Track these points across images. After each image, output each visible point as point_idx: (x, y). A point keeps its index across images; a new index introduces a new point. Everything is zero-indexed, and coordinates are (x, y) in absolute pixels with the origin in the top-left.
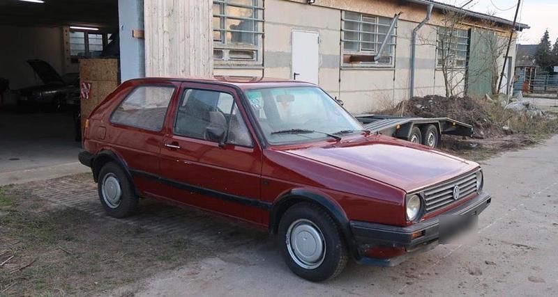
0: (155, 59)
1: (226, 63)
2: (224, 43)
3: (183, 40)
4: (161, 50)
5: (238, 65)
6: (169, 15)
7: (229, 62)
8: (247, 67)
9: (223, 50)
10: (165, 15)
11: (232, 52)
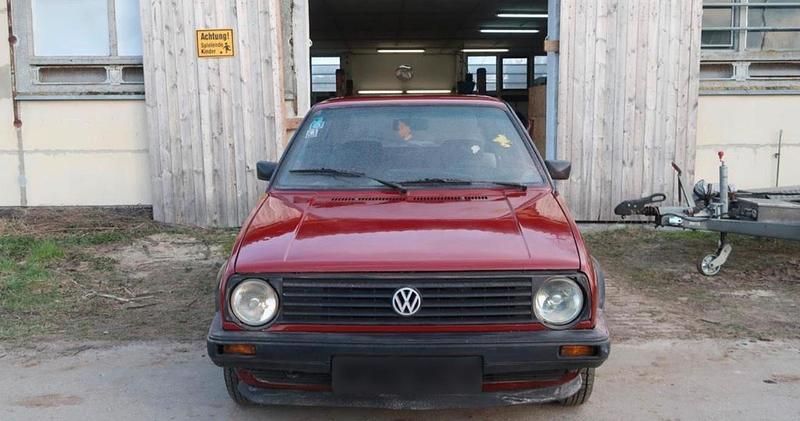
0: (578, 81)
1: (738, 85)
2: (738, 51)
3: (633, 51)
4: (589, 68)
5: (768, 88)
6: (609, 13)
7: (746, 84)
8: (790, 92)
9: (734, 64)
10: (600, 13)
11: (755, 65)
